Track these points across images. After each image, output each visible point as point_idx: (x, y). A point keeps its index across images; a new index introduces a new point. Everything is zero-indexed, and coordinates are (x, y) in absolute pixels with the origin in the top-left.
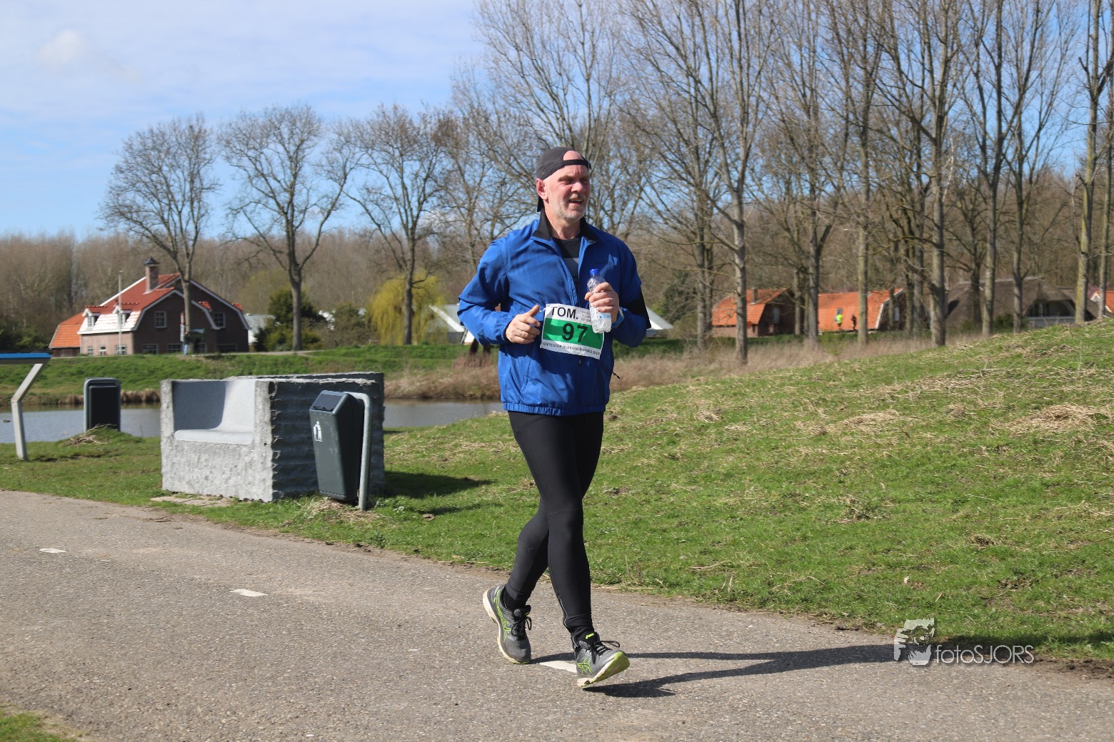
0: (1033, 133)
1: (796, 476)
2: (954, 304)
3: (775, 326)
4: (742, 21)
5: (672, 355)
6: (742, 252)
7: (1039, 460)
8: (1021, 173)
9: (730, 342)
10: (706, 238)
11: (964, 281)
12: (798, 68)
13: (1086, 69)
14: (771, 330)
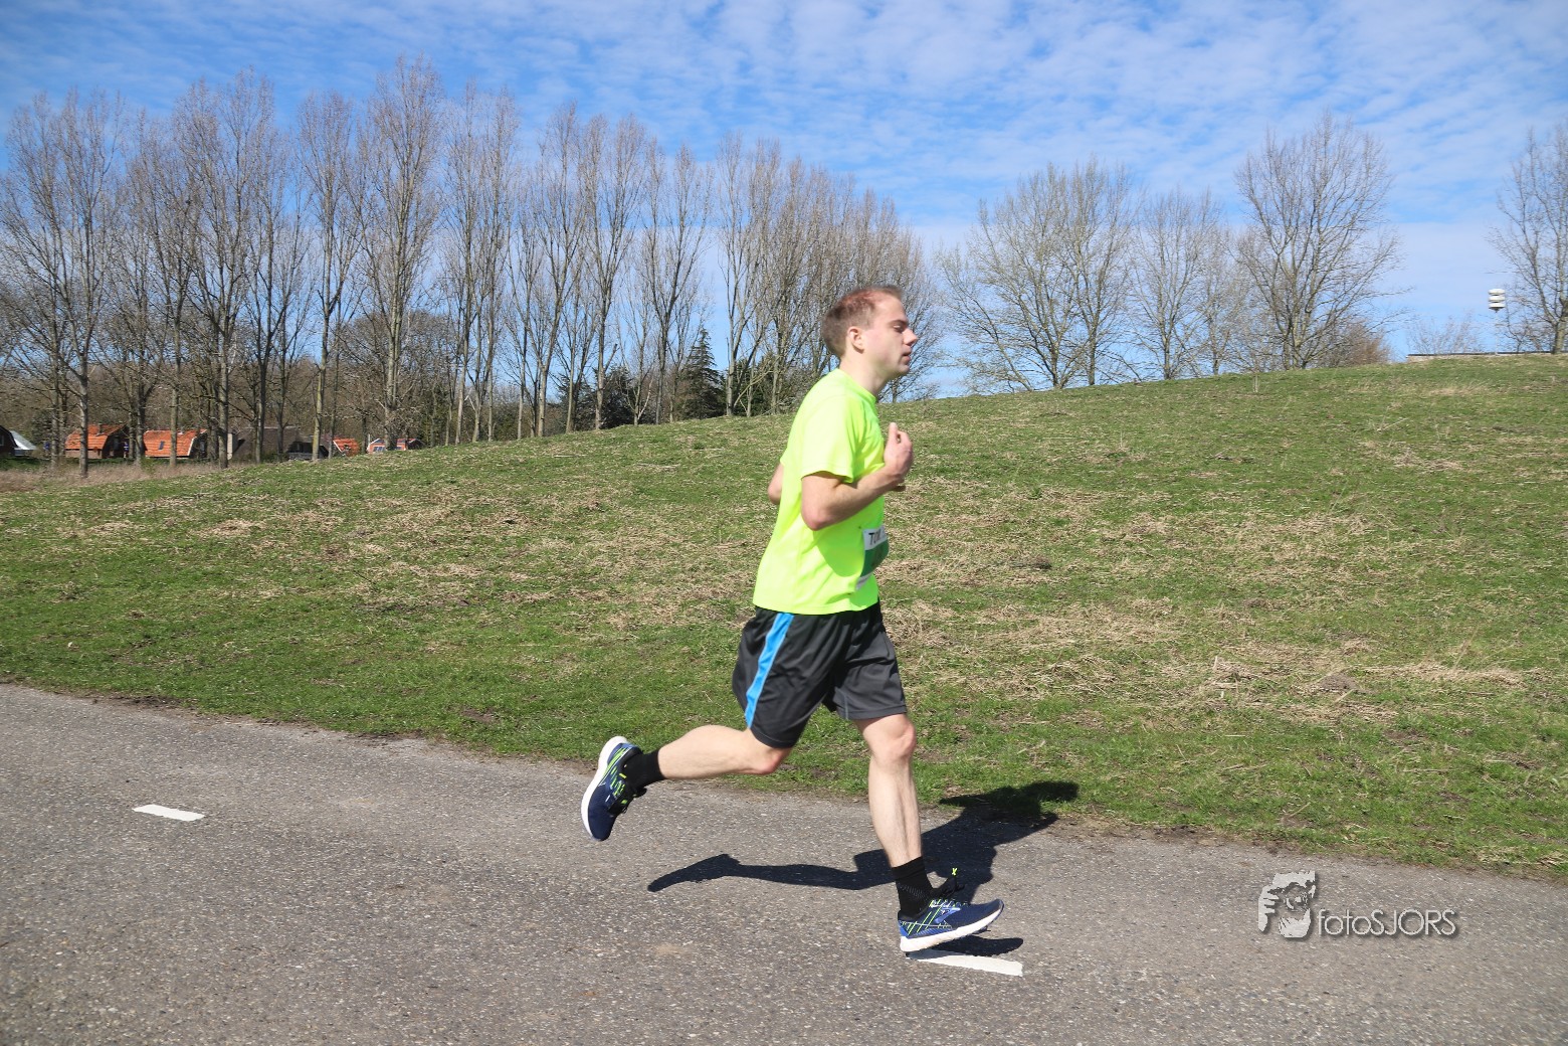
0: (293, 334)
1: (42, 567)
2: (242, 441)
3: (116, 451)
4: (90, 238)
5: (32, 468)
6: (86, 398)
7: (210, 558)
8: (283, 361)
9: (76, 461)
10: (60, 386)
11: (249, 427)
12: (134, 275)
13: (322, 298)
14: (112, 454)
